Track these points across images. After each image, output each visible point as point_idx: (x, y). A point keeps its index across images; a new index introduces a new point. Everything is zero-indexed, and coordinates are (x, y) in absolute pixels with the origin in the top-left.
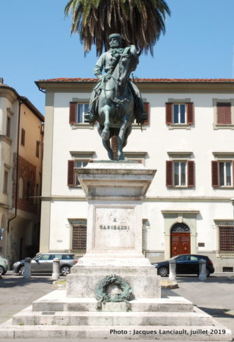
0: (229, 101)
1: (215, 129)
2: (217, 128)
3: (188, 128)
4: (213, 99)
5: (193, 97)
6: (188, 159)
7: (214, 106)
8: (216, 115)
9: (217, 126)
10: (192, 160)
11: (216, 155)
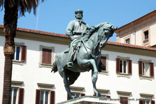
0: (50, 48)
1: (40, 67)
2: (41, 66)
3: (21, 64)
4: (40, 46)
5: (26, 42)
6: (20, 87)
7: (40, 50)
8: (42, 57)
9: (41, 65)
10: (22, 87)
11: (40, 85)
